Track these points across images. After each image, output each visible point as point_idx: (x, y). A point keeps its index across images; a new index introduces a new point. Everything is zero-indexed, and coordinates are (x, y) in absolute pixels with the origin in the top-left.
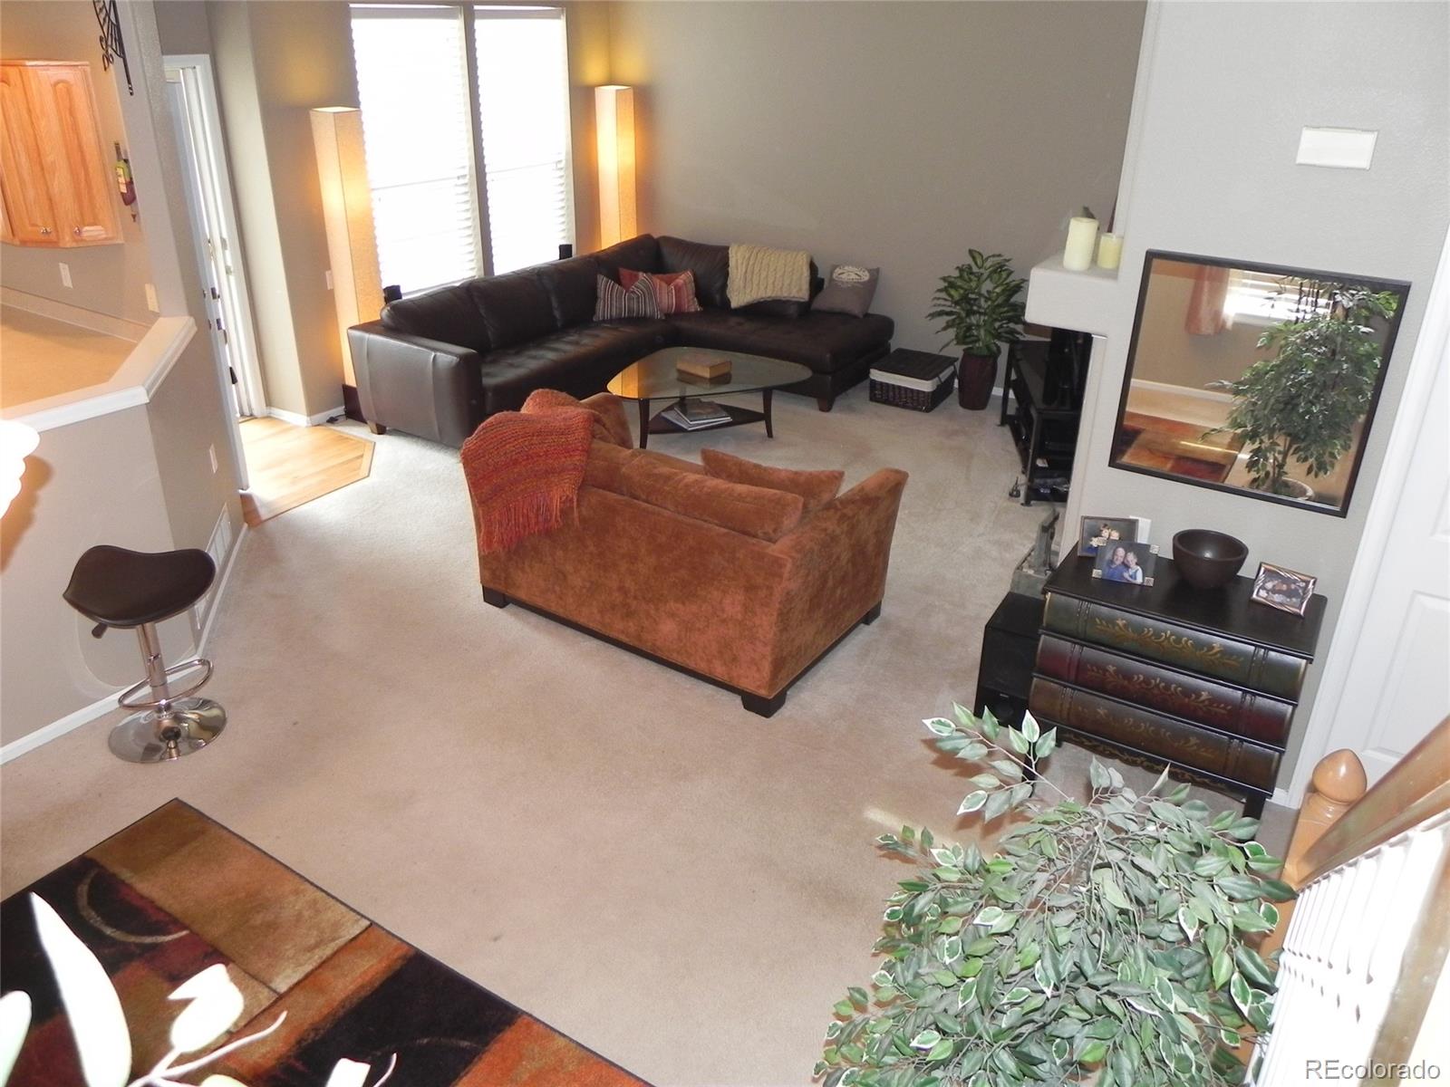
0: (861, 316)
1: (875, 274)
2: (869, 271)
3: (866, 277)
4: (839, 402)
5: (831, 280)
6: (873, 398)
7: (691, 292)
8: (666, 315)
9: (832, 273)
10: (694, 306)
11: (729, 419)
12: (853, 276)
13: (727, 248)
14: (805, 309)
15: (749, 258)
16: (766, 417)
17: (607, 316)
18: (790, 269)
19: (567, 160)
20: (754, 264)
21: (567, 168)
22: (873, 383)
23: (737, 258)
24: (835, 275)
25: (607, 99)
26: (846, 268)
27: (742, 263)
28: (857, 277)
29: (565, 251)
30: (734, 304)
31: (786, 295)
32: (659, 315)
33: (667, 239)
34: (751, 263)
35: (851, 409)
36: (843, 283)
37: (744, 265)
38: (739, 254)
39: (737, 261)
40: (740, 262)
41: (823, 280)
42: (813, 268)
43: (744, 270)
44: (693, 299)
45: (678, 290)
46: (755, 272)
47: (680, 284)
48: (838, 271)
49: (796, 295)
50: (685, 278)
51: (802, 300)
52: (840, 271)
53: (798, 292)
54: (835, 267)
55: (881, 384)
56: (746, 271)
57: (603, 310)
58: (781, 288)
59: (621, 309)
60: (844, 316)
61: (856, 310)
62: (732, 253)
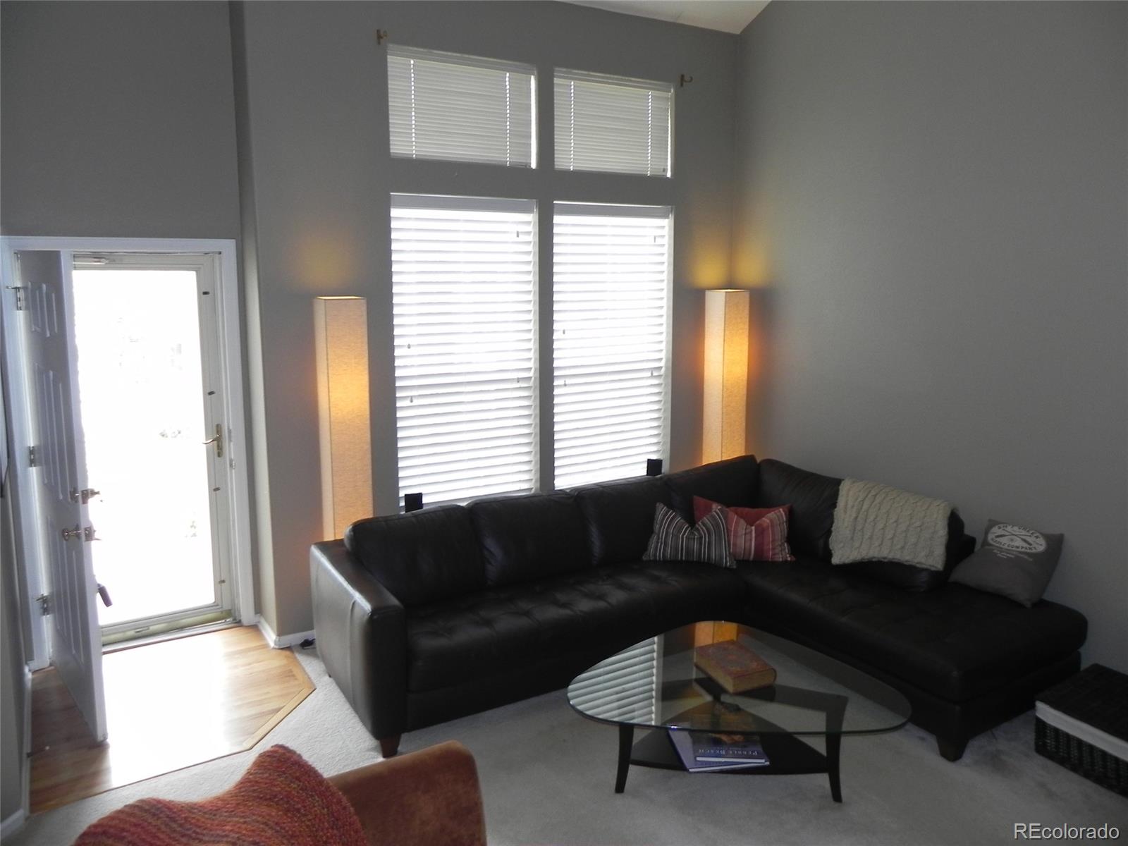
0: (1028, 605)
1: (1056, 544)
2: (1048, 538)
3: (1040, 546)
4: (976, 746)
5: (985, 543)
6: (1041, 749)
7: (778, 536)
8: (738, 562)
9: (987, 533)
10: (782, 553)
11: (762, 762)
12: (1018, 543)
13: (838, 482)
14: (940, 582)
15: (863, 501)
16: (829, 764)
17: (660, 555)
18: (918, 524)
19: (666, 368)
20: (867, 511)
21: (666, 376)
22: (1041, 727)
23: (849, 497)
24: (990, 537)
25: (716, 302)
26: (1009, 528)
27: (853, 507)
28: (1025, 545)
29: (654, 466)
30: (836, 560)
31: (907, 558)
32: (728, 562)
33: (771, 463)
34: (865, 507)
35: (995, 763)
36: (1001, 549)
37: (854, 510)
38: (851, 493)
39: (847, 502)
40: (850, 504)
41: (972, 541)
42: (955, 522)
43: (854, 515)
44: (783, 544)
45: (761, 533)
46: (868, 521)
47: (765, 525)
48: (996, 531)
49: (923, 561)
50: (775, 518)
51: (933, 569)
52: (1000, 532)
53: (927, 556)
54: (992, 523)
55: (1056, 731)
56: (856, 518)
57: (658, 547)
58: (903, 548)
59: (677, 549)
60: (1000, 601)
61: (1022, 592)
62: (844, 488)
